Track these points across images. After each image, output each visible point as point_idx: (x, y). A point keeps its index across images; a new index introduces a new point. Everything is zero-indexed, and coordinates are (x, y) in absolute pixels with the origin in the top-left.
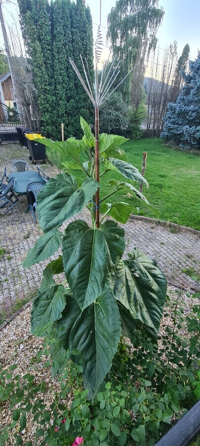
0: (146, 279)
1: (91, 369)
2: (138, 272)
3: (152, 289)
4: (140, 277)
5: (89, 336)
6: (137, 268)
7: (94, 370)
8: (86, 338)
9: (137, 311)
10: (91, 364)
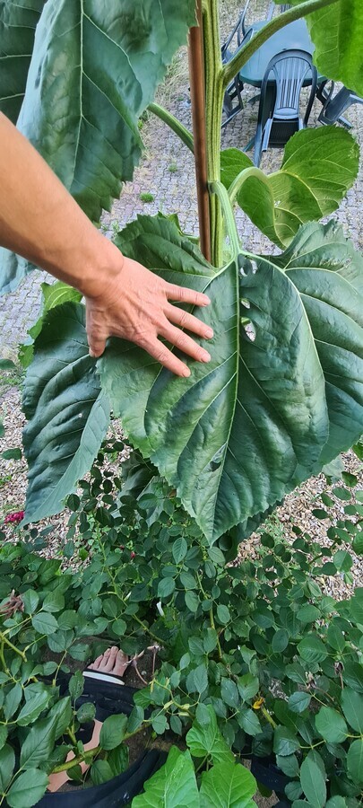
0: (278, 362)
1: (46, 484)
2: (264, 322)
3: (283, 412)
4: (259, 347)
5: (71, 420)
6: (267, 305)
7: (48, 489)
8: (64, 421)
9: (170, 441)
10: (51, 475)
